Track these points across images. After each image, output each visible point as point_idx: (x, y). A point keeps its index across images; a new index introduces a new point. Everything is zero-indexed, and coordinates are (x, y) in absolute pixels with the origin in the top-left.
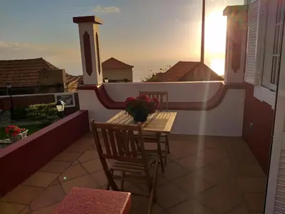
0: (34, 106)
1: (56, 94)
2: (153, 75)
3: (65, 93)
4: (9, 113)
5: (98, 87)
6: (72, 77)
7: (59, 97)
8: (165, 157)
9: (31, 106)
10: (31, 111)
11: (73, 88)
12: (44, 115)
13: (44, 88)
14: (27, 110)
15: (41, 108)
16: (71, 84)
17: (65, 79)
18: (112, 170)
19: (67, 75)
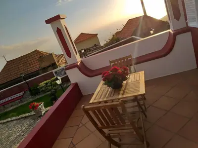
0: (42, 84)
1: (54, 71)
2: (113, 36)
3: (59, 68)
4: (28, 92)
5: (79, 64)
6: (59, 55)
7: (56, 73)
8: (144, 104)
9: (40, 84)
10: (42, 88)
11: (63, 63)
12: (50, 88)
13: (45, 69)
14: (38, 87)
15: (47, 84)
16: (60, 61)
17: (55, 59)
18: (109, 134)
19: (56, 56)
